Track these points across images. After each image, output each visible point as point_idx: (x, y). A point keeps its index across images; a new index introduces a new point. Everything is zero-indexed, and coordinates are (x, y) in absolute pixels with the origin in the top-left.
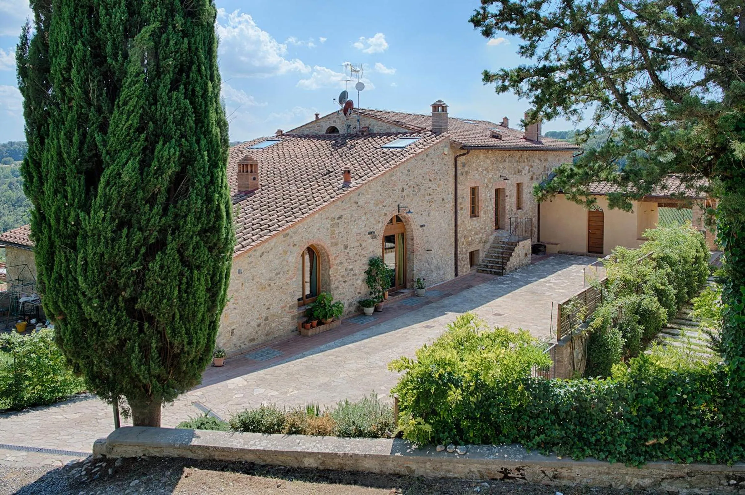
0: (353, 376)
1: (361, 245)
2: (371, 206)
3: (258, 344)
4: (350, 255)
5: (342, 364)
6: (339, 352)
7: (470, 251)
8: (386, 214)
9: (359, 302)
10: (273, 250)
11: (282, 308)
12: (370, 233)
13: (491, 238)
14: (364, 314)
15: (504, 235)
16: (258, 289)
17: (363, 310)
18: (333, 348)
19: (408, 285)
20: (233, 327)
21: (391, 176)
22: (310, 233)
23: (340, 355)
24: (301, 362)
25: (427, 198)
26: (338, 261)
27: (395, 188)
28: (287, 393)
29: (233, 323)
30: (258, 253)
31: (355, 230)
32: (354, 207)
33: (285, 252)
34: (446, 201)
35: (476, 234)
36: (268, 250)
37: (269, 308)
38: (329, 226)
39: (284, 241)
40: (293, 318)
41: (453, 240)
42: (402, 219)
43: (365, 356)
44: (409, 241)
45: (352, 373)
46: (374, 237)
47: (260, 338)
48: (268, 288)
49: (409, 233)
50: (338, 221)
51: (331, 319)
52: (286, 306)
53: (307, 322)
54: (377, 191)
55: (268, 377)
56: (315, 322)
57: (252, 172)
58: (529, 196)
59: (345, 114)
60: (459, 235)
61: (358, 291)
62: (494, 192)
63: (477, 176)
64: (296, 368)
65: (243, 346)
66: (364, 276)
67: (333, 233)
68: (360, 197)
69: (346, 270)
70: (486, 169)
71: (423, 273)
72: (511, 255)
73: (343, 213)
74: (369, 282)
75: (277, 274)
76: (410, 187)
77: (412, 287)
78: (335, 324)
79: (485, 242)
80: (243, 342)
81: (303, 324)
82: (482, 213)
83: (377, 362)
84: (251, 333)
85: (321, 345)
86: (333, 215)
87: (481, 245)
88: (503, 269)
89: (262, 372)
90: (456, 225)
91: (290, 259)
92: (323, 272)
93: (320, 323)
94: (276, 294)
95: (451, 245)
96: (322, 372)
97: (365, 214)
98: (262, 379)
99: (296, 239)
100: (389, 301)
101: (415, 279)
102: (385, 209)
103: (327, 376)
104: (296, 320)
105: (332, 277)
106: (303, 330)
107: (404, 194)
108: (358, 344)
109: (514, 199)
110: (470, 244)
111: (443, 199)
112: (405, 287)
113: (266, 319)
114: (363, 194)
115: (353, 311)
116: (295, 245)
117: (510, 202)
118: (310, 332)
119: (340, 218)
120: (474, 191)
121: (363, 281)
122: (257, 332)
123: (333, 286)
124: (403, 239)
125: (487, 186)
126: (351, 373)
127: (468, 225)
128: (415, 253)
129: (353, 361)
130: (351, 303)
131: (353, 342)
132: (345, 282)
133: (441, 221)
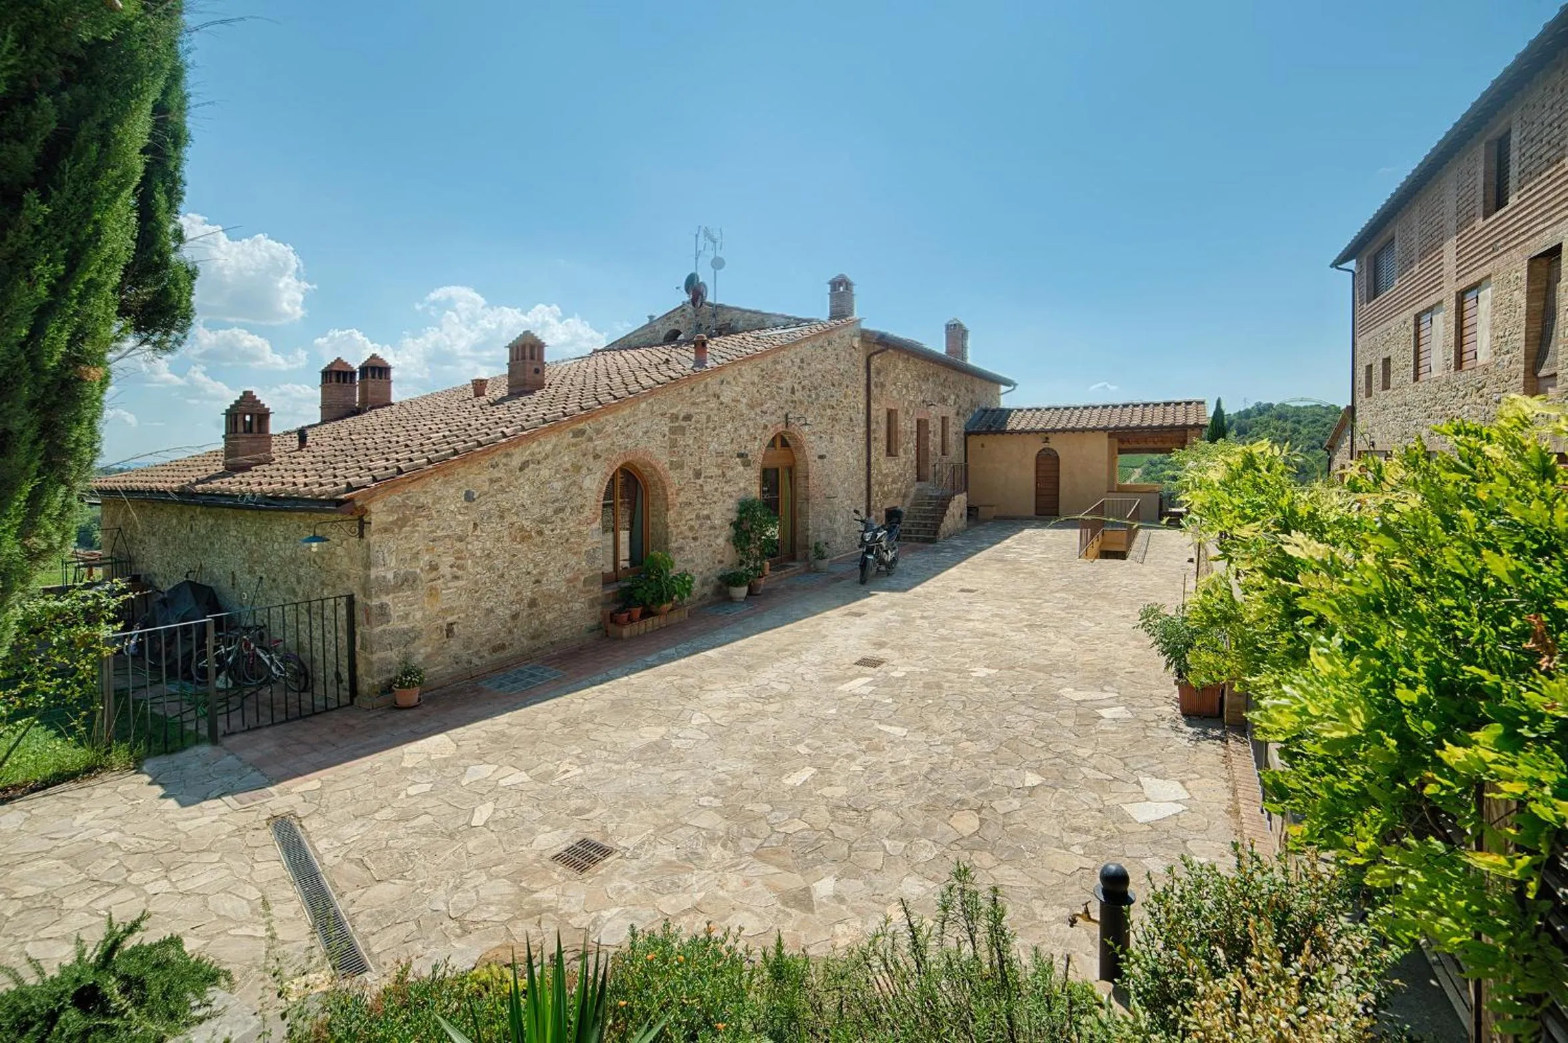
0: (722, 722)
1: (724, 475)
2: (742, 407)
3: (511, 658)
4: (705, 489)
5: (696, 691)
6: (687, 666)
7: (886, 506)
8: (766, 427)
9: (720, 578)
10: (550, 460)
11: (569, 581)
12: (740, 455)
13: (913, 490)
14: (730, 600)
15: (930, 489)
16: (514, 540)
17: (728, 592)
18: (673, 659)
19: (799, 554)
20: (450, 619)
21: (775, 362)
22: (628, 437)
23: (689, 672)
24: (601, 692)
25: (829, 412)
26: (682, 498)
27: (782, 385)
28: (550, 775)
29: (450, 610)
30: (516, 462)
31: (714, 446)
32: (713, 404)
33: (577, 468)
34: (855, 422)
35: (894, 482)
36: (539, 457)
37: (537, 581)
38: (667, 429)
39: (575, 445)
40: (592, 603)
41: (864, 485)
42: (791, 443)
43: (745, 673)
44: (801, 481)
45: (720, 714)
46: (746, 464)
47: (516, 644)
48: (539, 539)
49: (800, 467)
50: (684, 424)
51: (670, 605)
52: (576, 579)
53: (620, 611)
54: (753, 383)
55: (514, 731)
56: (637, 611)
57: (532, 358)
58: (954, 437)
59: (694, 305)
60: (873, 481)
61: (719, 557)
62: (915, 422)
63: (895, 393)
64: (587, 707)
65: (476, 660)
66: (729, 531)
67: (674, 444)
68: (723, 387)
69: (698, 517)
70: (906, 387)
71: (823, 536)
72: (944, 514)
73: (693, 410)
74: (739, 541)
75: (557, 511)
76: (803, 388)
77: (806, 558)
78: (675, 617)
79: (905, 496)
80: (477, 652)
81: (612, 615)
82: (901, 452)
83: (774, 685)
84: (497, 634)
85: (649, 655)
86: (674, 411)
87: (900, 499)
88: (936, 533)
89: (502, 721)
90: (869, 464)
91: (587, 483)
92: (655, 520)
93: (647, 614)
94: (554, 551)
95: (861, 494)
96: (650, 713)
97: (733, 419)
98: (498, 739)
99: (600, 444)
100: (769, 578)
101: (812, 543)
102: (767, 417)
103: (660, 725)
104: (598, 609)
105: (672, 529)
106: (611, 627)
107: (795, 398)
108: (725, 649)
109: (938, 439)
110: (886, 495)
111: (851, 420)
112: (793, 558)
113: (533, 603)
114: (728, 383)
115: (709, 593)
116: (596, 457)
117: (935, 441)
118: (626, 632)
119: (688, 418)
120: (891, 414)
121: (728, 540)
122: (510, 632)
123: (673, 545)
124: (791, 478)
125: (907, 412)
126: (716, 715)
127: (883, 467)
128: (812, 500)
129: (720, 686)
130: (706, 579)
131: (714, 647)
132: (695, 539)
133: (849, 453)
